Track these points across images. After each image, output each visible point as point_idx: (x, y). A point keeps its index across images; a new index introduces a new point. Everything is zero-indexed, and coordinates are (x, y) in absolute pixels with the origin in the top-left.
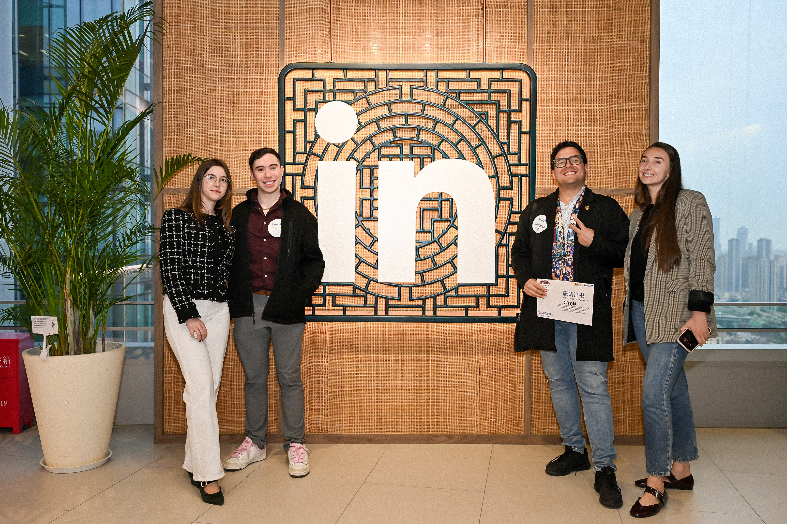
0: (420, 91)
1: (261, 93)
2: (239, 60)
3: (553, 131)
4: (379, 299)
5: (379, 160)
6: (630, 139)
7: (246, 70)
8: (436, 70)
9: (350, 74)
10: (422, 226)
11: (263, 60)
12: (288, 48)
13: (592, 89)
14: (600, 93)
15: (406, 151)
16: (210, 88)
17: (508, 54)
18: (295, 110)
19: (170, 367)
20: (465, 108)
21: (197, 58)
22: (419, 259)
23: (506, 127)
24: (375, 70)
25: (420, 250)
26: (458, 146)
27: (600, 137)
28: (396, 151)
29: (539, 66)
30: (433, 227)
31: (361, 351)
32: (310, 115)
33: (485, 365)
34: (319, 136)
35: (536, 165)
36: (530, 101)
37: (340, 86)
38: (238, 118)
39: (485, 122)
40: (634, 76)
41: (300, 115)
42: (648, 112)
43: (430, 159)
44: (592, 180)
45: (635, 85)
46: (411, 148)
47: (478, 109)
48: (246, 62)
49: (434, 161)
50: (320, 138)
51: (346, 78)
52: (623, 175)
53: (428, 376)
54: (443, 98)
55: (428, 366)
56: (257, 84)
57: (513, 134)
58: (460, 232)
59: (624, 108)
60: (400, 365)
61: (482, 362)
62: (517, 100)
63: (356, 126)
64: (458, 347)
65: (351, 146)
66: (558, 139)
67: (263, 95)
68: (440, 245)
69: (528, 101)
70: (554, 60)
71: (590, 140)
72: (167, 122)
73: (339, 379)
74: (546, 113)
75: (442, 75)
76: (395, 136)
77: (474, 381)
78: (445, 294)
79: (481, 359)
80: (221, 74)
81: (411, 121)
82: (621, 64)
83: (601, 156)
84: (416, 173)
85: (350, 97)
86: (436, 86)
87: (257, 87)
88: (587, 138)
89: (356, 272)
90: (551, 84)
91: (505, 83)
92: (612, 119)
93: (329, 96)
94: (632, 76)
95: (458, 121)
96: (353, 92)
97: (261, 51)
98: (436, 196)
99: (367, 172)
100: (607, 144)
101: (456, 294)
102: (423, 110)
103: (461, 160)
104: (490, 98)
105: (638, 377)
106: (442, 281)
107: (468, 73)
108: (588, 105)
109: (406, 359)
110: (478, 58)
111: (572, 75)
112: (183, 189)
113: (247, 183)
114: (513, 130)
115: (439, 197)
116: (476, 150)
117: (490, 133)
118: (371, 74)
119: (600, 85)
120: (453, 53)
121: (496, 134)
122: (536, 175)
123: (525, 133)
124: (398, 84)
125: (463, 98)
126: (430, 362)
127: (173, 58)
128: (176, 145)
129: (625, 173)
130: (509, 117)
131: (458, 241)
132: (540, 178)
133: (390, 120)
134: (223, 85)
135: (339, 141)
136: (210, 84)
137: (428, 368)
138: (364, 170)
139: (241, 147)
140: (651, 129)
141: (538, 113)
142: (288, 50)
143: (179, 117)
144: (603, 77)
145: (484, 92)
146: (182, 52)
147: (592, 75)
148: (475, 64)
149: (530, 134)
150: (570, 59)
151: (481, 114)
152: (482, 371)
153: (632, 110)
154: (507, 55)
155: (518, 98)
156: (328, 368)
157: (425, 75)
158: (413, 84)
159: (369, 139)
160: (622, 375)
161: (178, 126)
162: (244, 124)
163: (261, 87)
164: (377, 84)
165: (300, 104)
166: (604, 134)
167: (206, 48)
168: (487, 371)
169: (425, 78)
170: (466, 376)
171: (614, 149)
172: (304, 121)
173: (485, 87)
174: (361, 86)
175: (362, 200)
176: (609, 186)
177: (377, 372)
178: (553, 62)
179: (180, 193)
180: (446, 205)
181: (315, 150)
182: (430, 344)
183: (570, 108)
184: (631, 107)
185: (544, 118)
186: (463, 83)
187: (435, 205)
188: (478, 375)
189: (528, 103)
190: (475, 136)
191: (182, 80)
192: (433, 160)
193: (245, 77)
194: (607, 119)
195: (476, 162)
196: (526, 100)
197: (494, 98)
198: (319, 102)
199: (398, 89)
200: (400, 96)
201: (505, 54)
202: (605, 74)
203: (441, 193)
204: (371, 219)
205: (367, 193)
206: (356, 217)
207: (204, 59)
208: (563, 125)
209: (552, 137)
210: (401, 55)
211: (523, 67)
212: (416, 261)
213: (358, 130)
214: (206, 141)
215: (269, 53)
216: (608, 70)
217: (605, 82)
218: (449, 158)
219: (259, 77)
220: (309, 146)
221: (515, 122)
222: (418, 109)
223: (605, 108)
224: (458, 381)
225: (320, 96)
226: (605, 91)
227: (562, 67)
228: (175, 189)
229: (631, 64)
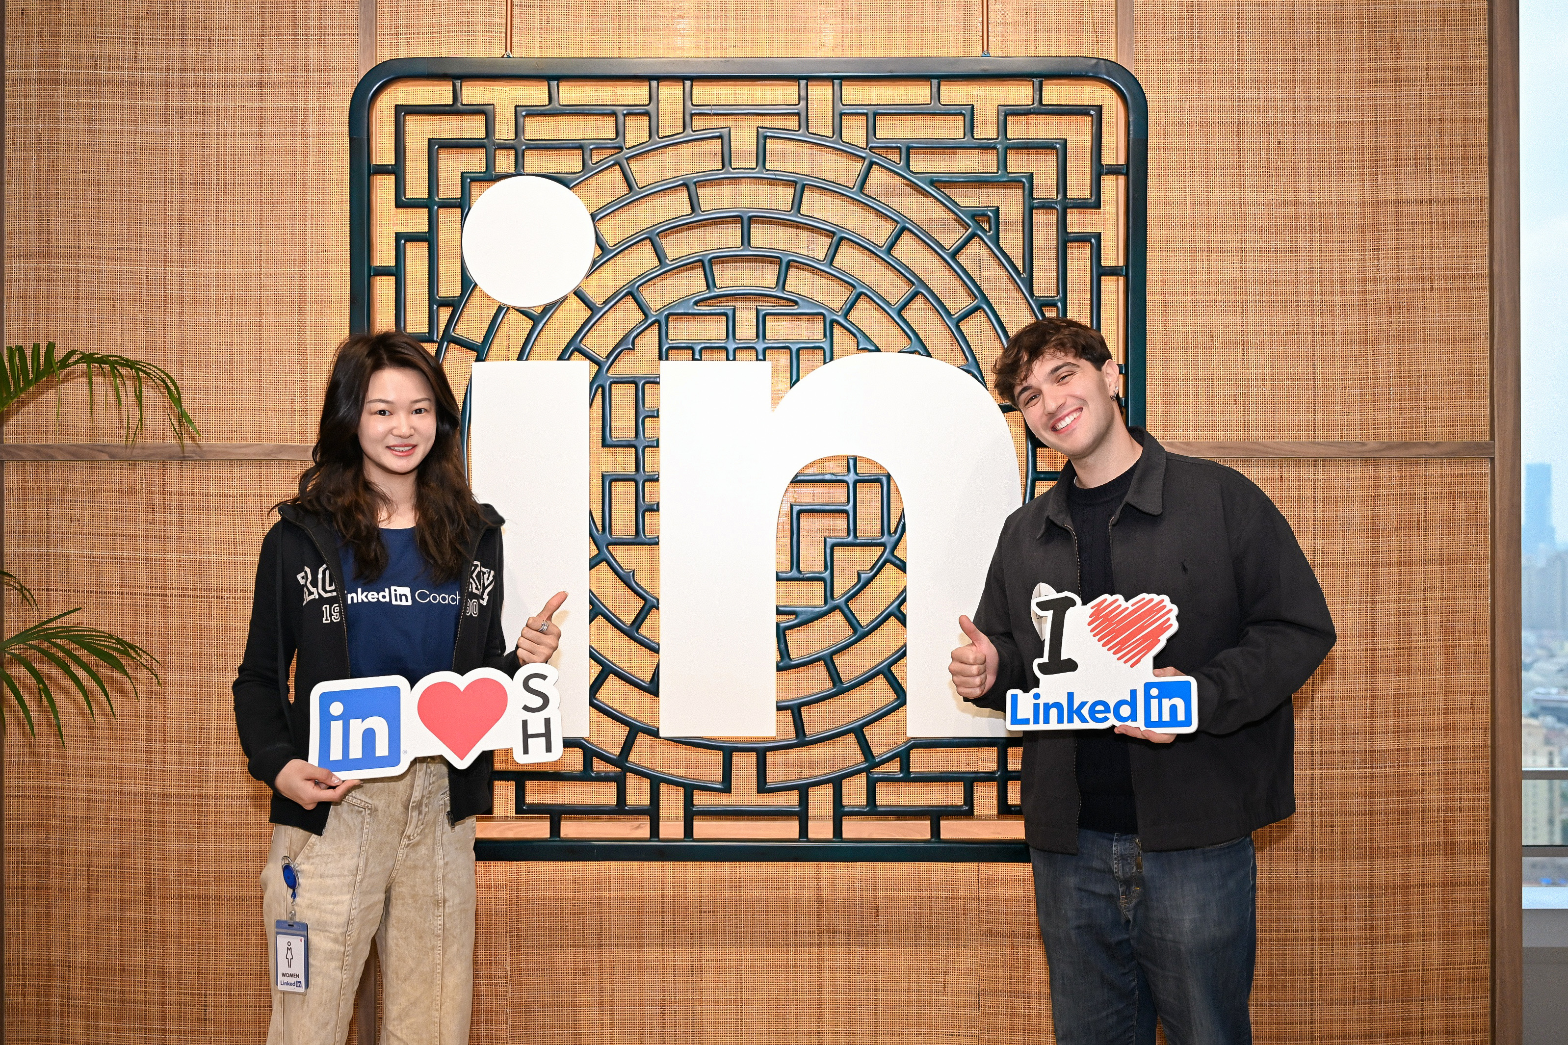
0: (790, 146)
1: (305, 154)
2: (238, 53)
3: (1199, 265)
4: (663, 788)
5: (660, 358)
6: (1432, 289)
7: (261, 85)
8: (838, 80)
9: (569, 94)
10: (796, 560)
11: (313, 52)
12: (387, 16)
13: (1315, 137)
14: (1340, 148)
15: (746, 329)
16: (147, 139)
17: (1059, 30)
18: (401, 203)
19: (24, 995)
20: (927, 194)
21: (111, 49)
22: (785, 665)
23: (1053, 253)
24: (649, 78)
25: (791, 636)
26: (906, 314)
27: (1343, 282)
28: (715, 330)
29: (1153, 66)
30: (829, 564)
31: (613, 941)
32: (448, 218)
33: (997, 983)
34: (476, 285)
35: (1148, 370)
36: (1127, 174)
37: (535, 129)
38: (238, 230)
39: (989, 238)
40: (1442, 98)
41: (417, 221)
42: (1486, 207)
43: (819, 355)
44: (1319, 416)
45: (1447, 125)
46: (761, 321)
47: (968, 199)
48: (260, 58)
49: (832, 359)
50: (477, 293)
51: (555, 104)
52: (1411, 399)
53: (820, 1017)
54: (858, 167)
55: (820, 986)
56: (293, 123)
57: (1076, 274)
58: (913, 580)
59: (1411, 195)
60: (733, 985)
61: (986, 974)
62: (1088, 170)
63: (591, 251)
64: (912, 930)
65: (576, 313)
66: (1213, 289)
67: (311, 159)
68: (851, 621)
69: (1121, 174)
70: (1197, 50)
71: (1311, 293)
72: (15, 243)
73: (543, 1027)
74: (1175, 211)
75: (853, 94)
76: (710, 283)
77: (962, 1032)
78: (867, 770)
79: (982, 966)
80: (183, 96)
81: (761, 237)
82: (1402, 63)
83: (1344, 343)
84: (776, 398)
85: (571, 163)
86: (838, 130)
87: (294, 135)
88: (1302, 288)
89: (592, 704)
90: (1191, 124)
91: (1049, 117)
92: (1375, 226)
93: (504, 162)
94: (1436, 97)
95: (906, 236)
96: (579, 146)
97: (307, 27)
98: (838, 469)
99: (623, 396)
100: (1364, 304)
101: (901, 771)
102: (797, 203)
103: (916, 357)
104: (1003, 163)
105: (1466, 1016)
106: (858, 732)
107: (935, 90)
108: (1303, 185)
109: (753, 967)
110: (966, 42)
111: (1255, 95)
112: (60, 448)
113: (263, 429)
114: (1076, 263)
115: (849, 470)
116: (964, 326)
117: (1004, 274)
118: (636, 94)
119: (1341, 124)
120: (890, 30)
121: (1024, 275)
122: (1148, 399)
123: (1113, 271)
124: (716, 122)
125: (920, 164)
126: (826, 975)
127: (35, 49)
128: (43, 313)
129: (1417, 393)
130: (1062, 223)
131: (909, 609)
132: (1160, 409)
133: (698, 233)
134: (188, 130)
135: (535, 301)
136: (147, 128)
137: (820, 993)
138: (617, 390)
139: (245, 319)
140: (1497, 257)
141: (1151, 212)
142: (387, 23)
143: (52, 227)
144: (1348, 100)
145: (985, 147)
146: (64, 29)
147: (1315, 94)
148: (956, 60)
149: (1127, 276)
150: (1248, 48)
151: (977, 216)
152: (987, 1000)
153: (1437, 201)
154: (1054, 35)
155: (1088, 163)
156: (509, 995)
157: (803, 93)
158: (767, 122)
159: (632, 293)
160: (1415, 1009)
161: (48, 255)
162: (254, 248)
163: (304, 135)
164: (654, 124)
165: (417, 188)
166: (1355, 274)
167: (137, 18)
168: (1002, 1000)
169: (803, 103)
170: (937, 1016)
171: (1384, 319)
172: (430, 238)
173: (987, 131)
174: (605, 129)
175: (608, 481)
176: (1371, 432)
177: (663, 1006)
178: (1197, 56)
179: (53, 459)
180: (869, 496)
181: (462, 330)
182: (825, 922)
183: (1250, 196)
184: (1434, 191)
185: (1168, 227)
186: (919, 121)
187: (838, 495)
188: (974, 1012)
189: (1122, 179)
190: (958, 283)
191: (61, 115)
192: (829, 357)
193: (256, 105)
194: (1362, 229)
195: (962, 362)
196: (1114, 171)
197: (1017, 164)
198: (474, 180)
199: (720, 137)
200: (726, 159)
201: (1049, 31)
202: (1353, 91)
203: (855, 459)
204: (638, 540)
205: (624, 462)
206: (591, 535)
207: (129, 49)
208: (1228, 246)
209: (1194, 284)
210: (731, 35)
211: (1104, 70)
212: (779, 669)
213: (595, 266)
214: (135, 299)
215: (329, 31)
216: (1362, 81)
217: (1353, 117)
218: (878, 350)
219: (300, 104)
220: (444, 314)
221: (1083, 238)
222: (783, 197)
223: (1355, 196)
224: (914, 1030)
225: (475, 162)
226: (1354, 142)
227: (1222, 71)
228: (38, 450)
229: (1433, 63)
